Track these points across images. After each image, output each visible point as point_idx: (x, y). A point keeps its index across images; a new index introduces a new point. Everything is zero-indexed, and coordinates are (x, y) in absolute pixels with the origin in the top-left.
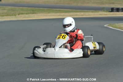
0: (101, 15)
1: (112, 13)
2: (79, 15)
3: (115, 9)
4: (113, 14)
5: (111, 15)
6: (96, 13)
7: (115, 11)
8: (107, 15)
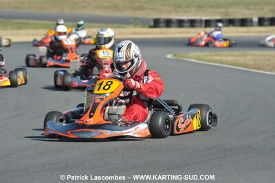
0: (135, 33)
1: (158, 30)
3: (162, 20)
4: (161, 33)
5: (156, 33)
6: (124, 30)
7: (162, 25)
8: (148, 34)
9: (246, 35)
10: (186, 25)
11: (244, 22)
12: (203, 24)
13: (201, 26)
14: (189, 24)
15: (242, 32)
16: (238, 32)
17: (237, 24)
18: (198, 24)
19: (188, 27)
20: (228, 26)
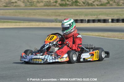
2: (34, 25)
9: (106, 26)
10: (79, 22)
11: (105, 21)
12: (87, 22)
13: (85, 23)
14: (80, 22)
15: (104, 25)
16: (102, 25)
17: (102, 22)
18: (84, 22)
19: (80, 23)
20: (98, 22)
